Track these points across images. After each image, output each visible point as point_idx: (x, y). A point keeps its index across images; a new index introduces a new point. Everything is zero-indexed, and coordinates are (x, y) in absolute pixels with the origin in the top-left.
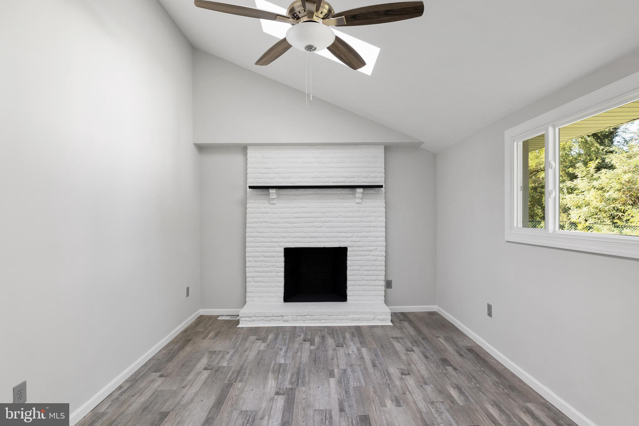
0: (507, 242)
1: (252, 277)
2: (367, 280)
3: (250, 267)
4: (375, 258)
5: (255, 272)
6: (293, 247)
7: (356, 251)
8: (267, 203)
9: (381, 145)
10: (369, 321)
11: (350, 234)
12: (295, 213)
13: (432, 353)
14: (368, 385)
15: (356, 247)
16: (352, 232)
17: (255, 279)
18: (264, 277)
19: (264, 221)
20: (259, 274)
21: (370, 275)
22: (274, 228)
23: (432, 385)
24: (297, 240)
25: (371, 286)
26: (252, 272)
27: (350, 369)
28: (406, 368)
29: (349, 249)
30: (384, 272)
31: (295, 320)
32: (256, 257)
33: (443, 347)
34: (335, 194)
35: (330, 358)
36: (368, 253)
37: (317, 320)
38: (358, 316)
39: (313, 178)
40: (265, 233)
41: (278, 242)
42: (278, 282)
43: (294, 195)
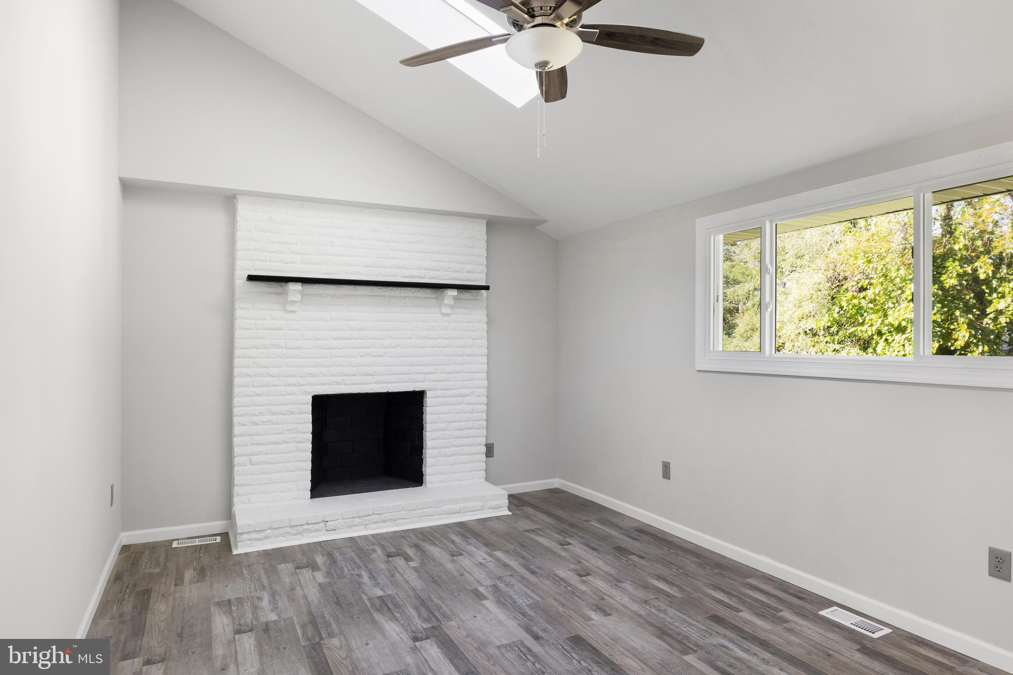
0: (699, 371)
1: (247, 455)
2: (458, 446)
3: (243, 436)
4: (471, 407)
5: (253, 444)
6: (330, 393)
7: (441, 397)
8: (280, 310)
9: (483, 219)
10: (475, 513)
11: (432, 368)
12: (334, 330)
13: (597, 542)
14: (546, 599)
15: (441, 390)
16: (435, 365)
17: (253, 458)
18: (271, 454)
19: (273, 345)
20: (261, 448)
21: (462, 437)
22: (292, 357)
23: (628, 582)
24: (339, 379)
25: (465, 455)
26: (247, 445)
27: (501, 583)
28: (578, 567)
29: (429, 394)
30: (484, 431)
31: (349, 527)
32: (256, 415)
33: (605, 533)
34: (406, 297)
35: (456, 574)
36: (460, 399)
37: (390, 520)
38: (457, 507)
39: (368, 266)
40: (274, 367)
41: (301, 385)
42: (301, 461)
43: (333, 296)
